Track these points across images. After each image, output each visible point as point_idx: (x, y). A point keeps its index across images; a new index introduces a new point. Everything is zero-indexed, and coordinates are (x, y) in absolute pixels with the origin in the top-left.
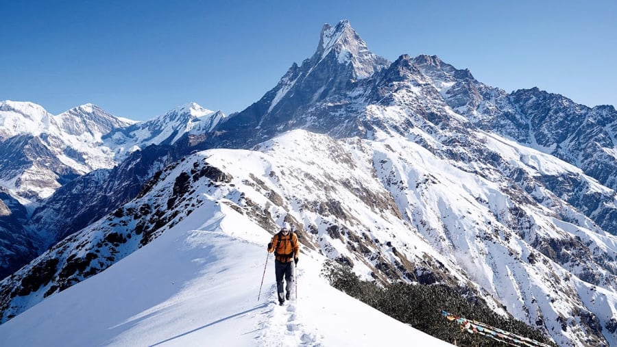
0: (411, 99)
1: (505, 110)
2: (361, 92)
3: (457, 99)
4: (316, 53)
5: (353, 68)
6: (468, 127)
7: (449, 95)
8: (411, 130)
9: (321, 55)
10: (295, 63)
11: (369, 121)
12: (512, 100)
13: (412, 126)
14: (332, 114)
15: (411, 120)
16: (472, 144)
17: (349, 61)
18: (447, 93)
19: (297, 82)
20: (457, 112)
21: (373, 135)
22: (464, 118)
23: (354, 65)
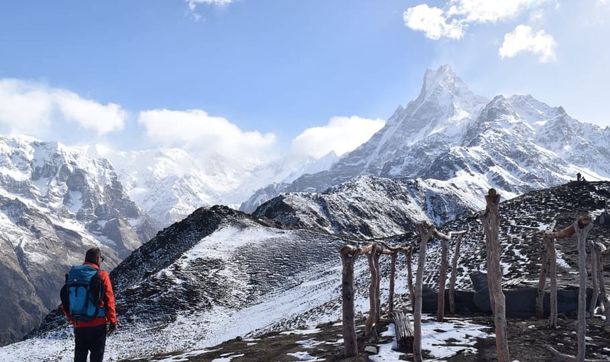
0: (497, 139)
1: (599, 145)
3: (549, 136)
4: (420, 95)
6: (559, 163)
7: (543, 132)
8: (491, 168)
9: (424, 97)
10: (400, 106)
11: (451, 161)
12: (606, 135)
13: (492, 164)
15: (492, 159)
16: (555, 179)
17: (450, 103)
18: (541, 130)
19: (403, 123)
21: (455, 173)
22: (555, 154)
23: (456, 106)
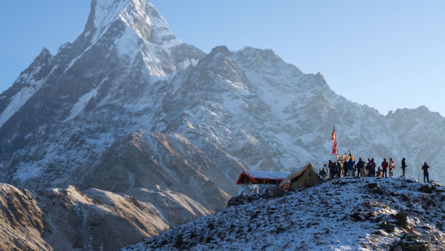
2: (148, 105)
3: (299, 122)
4: (83, 34)
5: (142, 62)
7: (288, 115)
9: (90, 37)
10: (45, 50)
12: (388, 126)
14: (91, 141)
17: (136, 52)
18: (285, 112)
19: (47, 82)
20: (299, 143)
23: (145, 59)
